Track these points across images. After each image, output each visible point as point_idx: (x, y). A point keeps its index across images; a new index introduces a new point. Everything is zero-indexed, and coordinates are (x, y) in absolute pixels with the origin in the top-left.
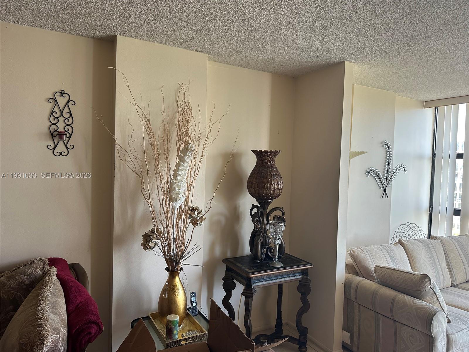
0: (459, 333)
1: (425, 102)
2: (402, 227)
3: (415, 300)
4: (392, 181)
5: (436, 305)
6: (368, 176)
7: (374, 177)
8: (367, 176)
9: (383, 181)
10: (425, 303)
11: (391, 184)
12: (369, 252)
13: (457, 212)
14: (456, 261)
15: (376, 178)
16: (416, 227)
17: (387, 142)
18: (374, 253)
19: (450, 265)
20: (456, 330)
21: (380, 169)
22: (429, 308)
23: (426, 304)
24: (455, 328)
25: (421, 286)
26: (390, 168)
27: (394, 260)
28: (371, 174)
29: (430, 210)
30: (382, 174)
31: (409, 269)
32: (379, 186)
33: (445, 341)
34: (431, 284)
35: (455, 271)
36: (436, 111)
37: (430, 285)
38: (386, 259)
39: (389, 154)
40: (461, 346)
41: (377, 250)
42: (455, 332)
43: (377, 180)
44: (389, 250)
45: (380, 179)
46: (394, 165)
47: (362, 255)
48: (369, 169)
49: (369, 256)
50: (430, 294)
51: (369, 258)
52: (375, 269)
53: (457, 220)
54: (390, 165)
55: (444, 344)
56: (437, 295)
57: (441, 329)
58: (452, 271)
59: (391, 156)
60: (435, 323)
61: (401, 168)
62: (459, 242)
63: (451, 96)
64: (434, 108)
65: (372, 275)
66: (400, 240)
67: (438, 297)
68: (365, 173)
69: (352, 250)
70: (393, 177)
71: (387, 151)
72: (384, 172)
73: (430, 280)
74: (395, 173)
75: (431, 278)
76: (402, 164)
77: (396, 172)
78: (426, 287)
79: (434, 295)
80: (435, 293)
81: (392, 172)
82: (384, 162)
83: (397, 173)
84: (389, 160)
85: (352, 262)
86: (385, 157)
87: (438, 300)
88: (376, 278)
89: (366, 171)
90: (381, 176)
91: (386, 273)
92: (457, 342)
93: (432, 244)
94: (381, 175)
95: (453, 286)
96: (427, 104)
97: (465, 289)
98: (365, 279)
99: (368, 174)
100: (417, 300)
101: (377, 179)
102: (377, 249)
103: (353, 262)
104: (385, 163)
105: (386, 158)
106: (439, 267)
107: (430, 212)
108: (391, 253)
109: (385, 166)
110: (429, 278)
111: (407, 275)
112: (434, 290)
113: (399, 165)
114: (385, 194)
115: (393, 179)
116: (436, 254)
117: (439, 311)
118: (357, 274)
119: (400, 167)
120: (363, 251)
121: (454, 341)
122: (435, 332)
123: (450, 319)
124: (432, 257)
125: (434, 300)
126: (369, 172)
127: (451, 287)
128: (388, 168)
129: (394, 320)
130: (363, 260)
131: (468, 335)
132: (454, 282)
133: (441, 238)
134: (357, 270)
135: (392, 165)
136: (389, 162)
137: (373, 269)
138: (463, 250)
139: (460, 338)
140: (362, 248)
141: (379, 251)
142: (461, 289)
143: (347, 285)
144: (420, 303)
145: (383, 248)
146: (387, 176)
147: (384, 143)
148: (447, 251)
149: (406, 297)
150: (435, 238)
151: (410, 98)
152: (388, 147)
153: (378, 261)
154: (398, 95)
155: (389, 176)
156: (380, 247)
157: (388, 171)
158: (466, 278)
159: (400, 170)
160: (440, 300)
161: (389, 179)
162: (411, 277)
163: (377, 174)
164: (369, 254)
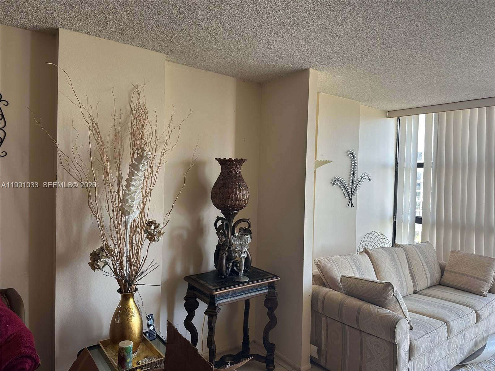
0: (420, 339)
1: (389, 111)
2: (367, 235)
3: (379, 309)
4: (357, 190)
5: (399, 312)
6: (334, 185)
7: (340, 186)
8: (333, 185)
9: (349, 190)
10: (389, 310)
11: (356, 193)
12: (335, 262)
13: (419, 220)
14: (418, 268)
15: (341, 187)
16: (381, 236)
17: (352, 151)
18: (340, 262)
19: (413, 272)
21: (345, 178)
22: (392, 316)
23: (390, 312)
24: (417, 335)
25: (385, 294)
26: (355, 177)
27: (360, 269)
28: (337, 183)
29: (394, 219)
30: (348, 183)
31: (374, 278)
32: (344, 195)
33: (408, 348)
34: (394, 292)
35: (417, 277)
36: (398, 121)
38: (352, 269)
39: (354, 163)
40: (422, 351)
42: (417, 338)
43: (342, 190)
44: (355, 259)
45: (345, 188)
46: (359, 174)
47: (329, 265)
48: (335, 178)
49: (336, 266)
50: (394, 302)
51: (335, 268)
52: (341, 279)
54: (355, 174)
55: (406, 351)
57: (403, 336)
58: (415, 278)
59: (356, 165)
60: (398, 330)
61: (366, 177)
62: (421, 249)
63: (412, 106)
64: (397, 118)
65: (339, 286)
66: (365, 248)
67: (401, 304)
68: (331, 183)
69: (319, 261)
70: (358, 186)
71: (352, 160)
72: (349, 181)
73: (393, 288)
75: (394, 285)
76: (366, 173)
77: (361, 181)
78: (389, 295)
79: (397, 302)
81: (357, 181)
82: (349, 171)
84: (354, 169)
85: (319, 273)
86: (350, 166)
87: (401, 308)
88: (342, 288)
89: (332, 180)
90: (347, 185)
91: (352, 282)
92: (419, 348)
93: (396, 252)
95: (415, 292)
96: (390, 114)
97: (426, 295)
98: (331, 291)
99: (334, 184)
100: (381, 309)
101: (342, 188)
102: (343, 258)
104: (350, 173)
106: (402, 275)
107: (394, 220)
108: (356, 262)
109: (350, 175)
110: (393, 286)
111: (372, 284)
112: (397, 298)
113: (363, 174)
114: (350, 203)
115: (359, 188)
116: (400, 261)
117: (402, 318)
118: (324, 285)
119: (364, 176)
120: (329, 261)
121: (416, 348)
122: (398, 339)
123: (412, 325)
124: (396, 265)
125: (397, 307)
126: (335, 181)
127: (413, 293)
128: (353, 177)
129: (360, 330)
130: (329, 270)
131: (429, 341)
132: (416, 288)
133: (404, 246)
134: (324, 281)
135: (357, 174)
136: (354, 171)
137: (339, 279)
138: (424, 257)
139: (422, 344)
140: (328, 258)
141: (345, 261)
142: (423, 295)
143: (315, 297)
144: (384, 311)
145: (349, 258)
146: (352, 185)
147: (349, 152)
148: (410, 259)
149: (371, 306)
150: (398, 246)
151: (374, 108)
152: (353, 156)
153: (344, 270)
154: (362, 105)
155: (355, 185)
156: (346, 256)
157: (353, 180)
158: (428, 284)
159: (365, 179)
160: (402, 308)
161: (355, 188)
162: (376, 286)
163: (343, 183)
164: (335, 264)
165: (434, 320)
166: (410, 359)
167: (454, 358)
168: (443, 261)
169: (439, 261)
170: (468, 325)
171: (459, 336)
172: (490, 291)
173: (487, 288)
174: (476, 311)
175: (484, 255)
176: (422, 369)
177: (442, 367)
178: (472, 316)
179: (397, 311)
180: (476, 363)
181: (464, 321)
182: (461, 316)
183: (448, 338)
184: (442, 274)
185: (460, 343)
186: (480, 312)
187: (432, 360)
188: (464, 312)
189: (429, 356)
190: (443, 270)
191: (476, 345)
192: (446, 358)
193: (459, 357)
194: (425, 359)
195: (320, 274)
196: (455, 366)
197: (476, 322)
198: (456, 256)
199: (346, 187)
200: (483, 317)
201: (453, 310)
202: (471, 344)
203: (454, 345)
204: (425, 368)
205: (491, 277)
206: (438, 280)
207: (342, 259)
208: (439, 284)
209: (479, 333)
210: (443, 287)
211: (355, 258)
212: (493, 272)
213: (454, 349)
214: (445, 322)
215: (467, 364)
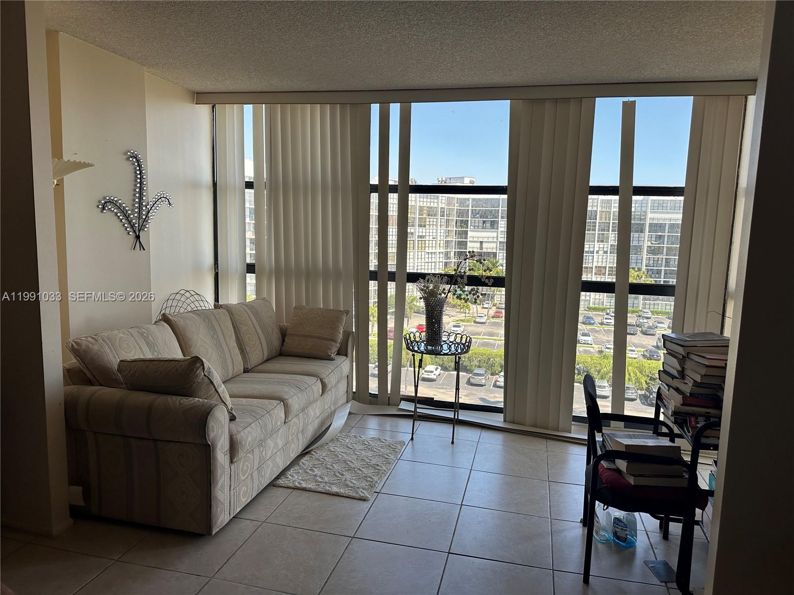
0: (246, 431)
1: (197, 93)
2: (172, 297)
3: (183, 400)
4: (149, 221)
5: (214, 399)
6: (105, 211)
7: (116, 214)
8: (102, 211)
9: (134, 221)
10: (197, 399)
11: (147, 226)
12: (108, 341)
13: (251, 268)
14: (249, 336)
15: (119, 215)
16: (195, 296)
17: (134, 152)
18: (118, 340)
19: (242, 343)
20: (242, 427)
21: (126, 199)
22: (202, 405)
23: (199, 400)
24: (242, 425)
25: (191, 376)
26: (144, 198)
27: (154, 347)
28: (110, 207)
29: (215, 268)
30: (131, 208)
31: (179, 355)
32: (126, 229)
33: (227, 446)
34: (205, 370)
35: (248, 349)
36: (213, 112)
37: (203, 372)
38: (140, 348)
39: (140, 174)
40: (249, 446)
41: (124, 336)
42: (241, 429)
43: (121, 220)
44: (145, 333)
45: (127, 217)
46: (150, 194)
47: (96, 347)
48: (105, 198)
49: (109, 347)
50: (205, 385)
51: (108, 351)
52: (119, 366)
53: (251, 279)
54: (144, 194)
55: (225, 451)
56: (215, 385)
57: (220, 430)
58: (245, 351)
59: (144, 177)
60: (211, 424)
61: (163, 199)
62: (253, 309)
63: (231, 88)
64: (211, 105)
65: (117, 379)
66: (164, 315)
67: (216, 386)
68: (98, 206)
69: (75, 342)
70: (150, 214)
71: (136, 169)
72: (134, 205)
73: (203, 364)
74: (153, 208)
75: (204, 360)
76: (164, 193)
77: (155, 205)
78: (197, 376)
79: (211, 384)
80: (212, 382)
81: (148, 205)
82: (133, 187)
83: (157, 208)
84: (141, 185)
85: (78, 364)
86: (134, 178)
87: (217, 392)
88: (122, 381)
89: (100, 202)
90: (129, 212)
91: (138, 368)
92: (244, 443)
93: (214, 316)
94: (129, 210)
95: (246, 371)
96: (199, 97)
97: (261, 372)
98: (102, 388)
99: (104, 208)
100: (186, 399)
101: (121, 217)
102: (124, 333)
103: (80, 362)
104: (135, 190)
105: (136, 181)
106: (225, 348)
107: (215, 271)
108: (148, 337)
109: (135, 195)
110: (202, 361)
111: (170, 364)
112: (210, 378)
113: (159, 195)
114: (138, 243)
115: (151, 218)
116: (221, 328)
117: (216, 405)
118: (90, 383)
119: (160, 198)
120: (96, 340)
121: (240, 443)
122: (211, 436)
123: (235, 414)
124: (216, 334)
125: (211, 392)
126: (105, 205)
127: (243, 373)
128: (141, 198)
129: (154, 440)
130: (97, 356)
131: (259, 429)
132: (247, 365)
133: (229, 306)
134: (88, 376)
135: (147, 193)
136: (141, 188)
137: (116, 368)
138: (259, 320)
139: (249, 435)
140: (95, 335)
141: (127, 336)
142: (257, 372)
143: (70, 406)
144: (190, 401)
145: (134, 332)
146: (140, 213)
147: (129, 154)
148: (238, 324)
149: (169, 398)
150: (221, 306)
151: (171, 82)
152: (138, 161)
153: (125, 352)
154: (149, 72)
155: (144, 213)
156: (130, 330)
157: (140, 203)
158: (263, 357)
159: (162, 203)
160: (219, 391)
161: (144, 217)
162: (176, 366)
163: (122, 208)
164: (107, 344)
165: (266, 401)
166: (232, 462)
167: (295, 446)
168: (285, 323)
169: (280, 324)
170: (312, 399)
171: (301, 415)
172: (339, 353)
173: (335, 349)
174: (321, 380)
175: (332, 308)
176: (250, 471)
177: (278, 462)
178: (316, 386)
179: (212, 398)
180: (322, 446)
181: (307, 395)
182: (303, 388)
183: (286, 421)
184: (283, 341)
185: (301, 425)
186: (326, 381)
187: (264, 455)
188: (307, 384)
189: (260, 451)
190: (284, 334)
191: (322, 423)
192: (284, 448)
193: (301, 443)
194: (253, 456)
195: (81, 366)
196: (296, 456)
197: (322, 394)
198: (300, 314)
199: (129, 216)
200: (330, 386)
201: (293, 384)
202: (316, 424)
203: (295, 429)
204: (255, 469)
205: (339, 334)
206: (278, 349)
207: (121, 335)
208: (278, 356)
209: (326, 408)
210: (285, 357)
211: (146, 331)
212: (342, 328)
213: (293, 435)
214: (282, 400)
215: (312, 450)
